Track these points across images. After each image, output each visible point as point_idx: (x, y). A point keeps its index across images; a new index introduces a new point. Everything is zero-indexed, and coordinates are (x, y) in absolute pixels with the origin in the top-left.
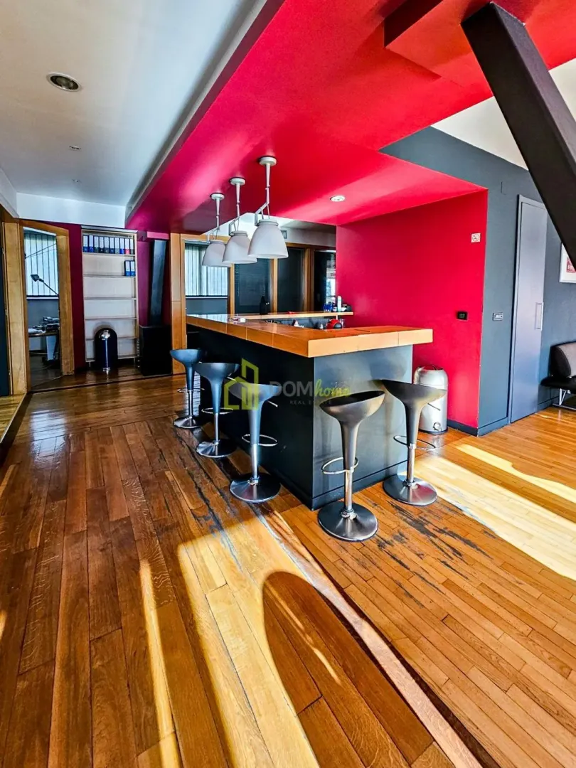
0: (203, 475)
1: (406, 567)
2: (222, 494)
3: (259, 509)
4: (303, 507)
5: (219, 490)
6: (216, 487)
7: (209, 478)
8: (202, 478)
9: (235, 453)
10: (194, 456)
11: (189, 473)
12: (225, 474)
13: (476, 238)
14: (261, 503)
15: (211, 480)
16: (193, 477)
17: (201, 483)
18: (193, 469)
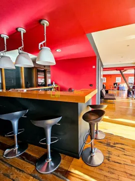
0: (16, 171)
1: (120, 163)
2: (34, 177)
3: (59, 173)
4: (75, 159)
5: (31, 175)
6: (29, 174)
7: (20, 170)
8: (16, 173)
9: (29, 148)
10: (3, 161)
11: (4, 175)
12: (29, 163)
13: (94, 67)
14: (57, 169)
15: (23, 171)
16: (9, 177)
17: (17, 177)
18: (6, 170)
